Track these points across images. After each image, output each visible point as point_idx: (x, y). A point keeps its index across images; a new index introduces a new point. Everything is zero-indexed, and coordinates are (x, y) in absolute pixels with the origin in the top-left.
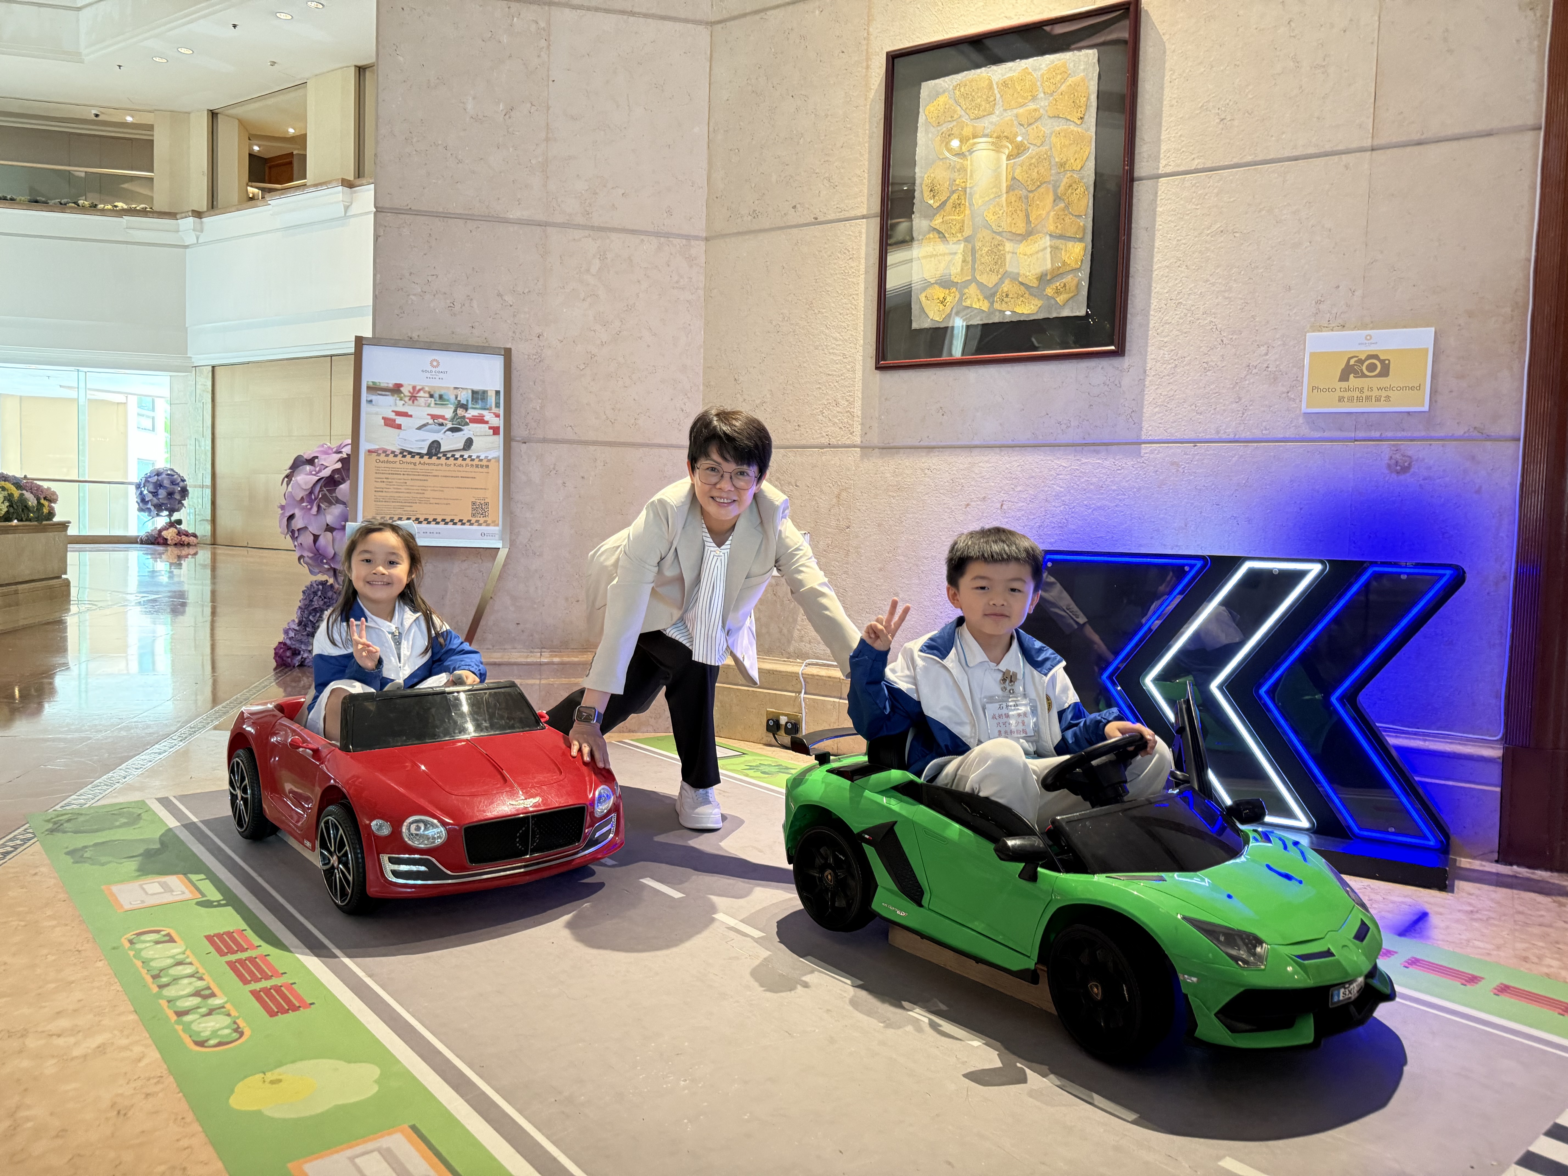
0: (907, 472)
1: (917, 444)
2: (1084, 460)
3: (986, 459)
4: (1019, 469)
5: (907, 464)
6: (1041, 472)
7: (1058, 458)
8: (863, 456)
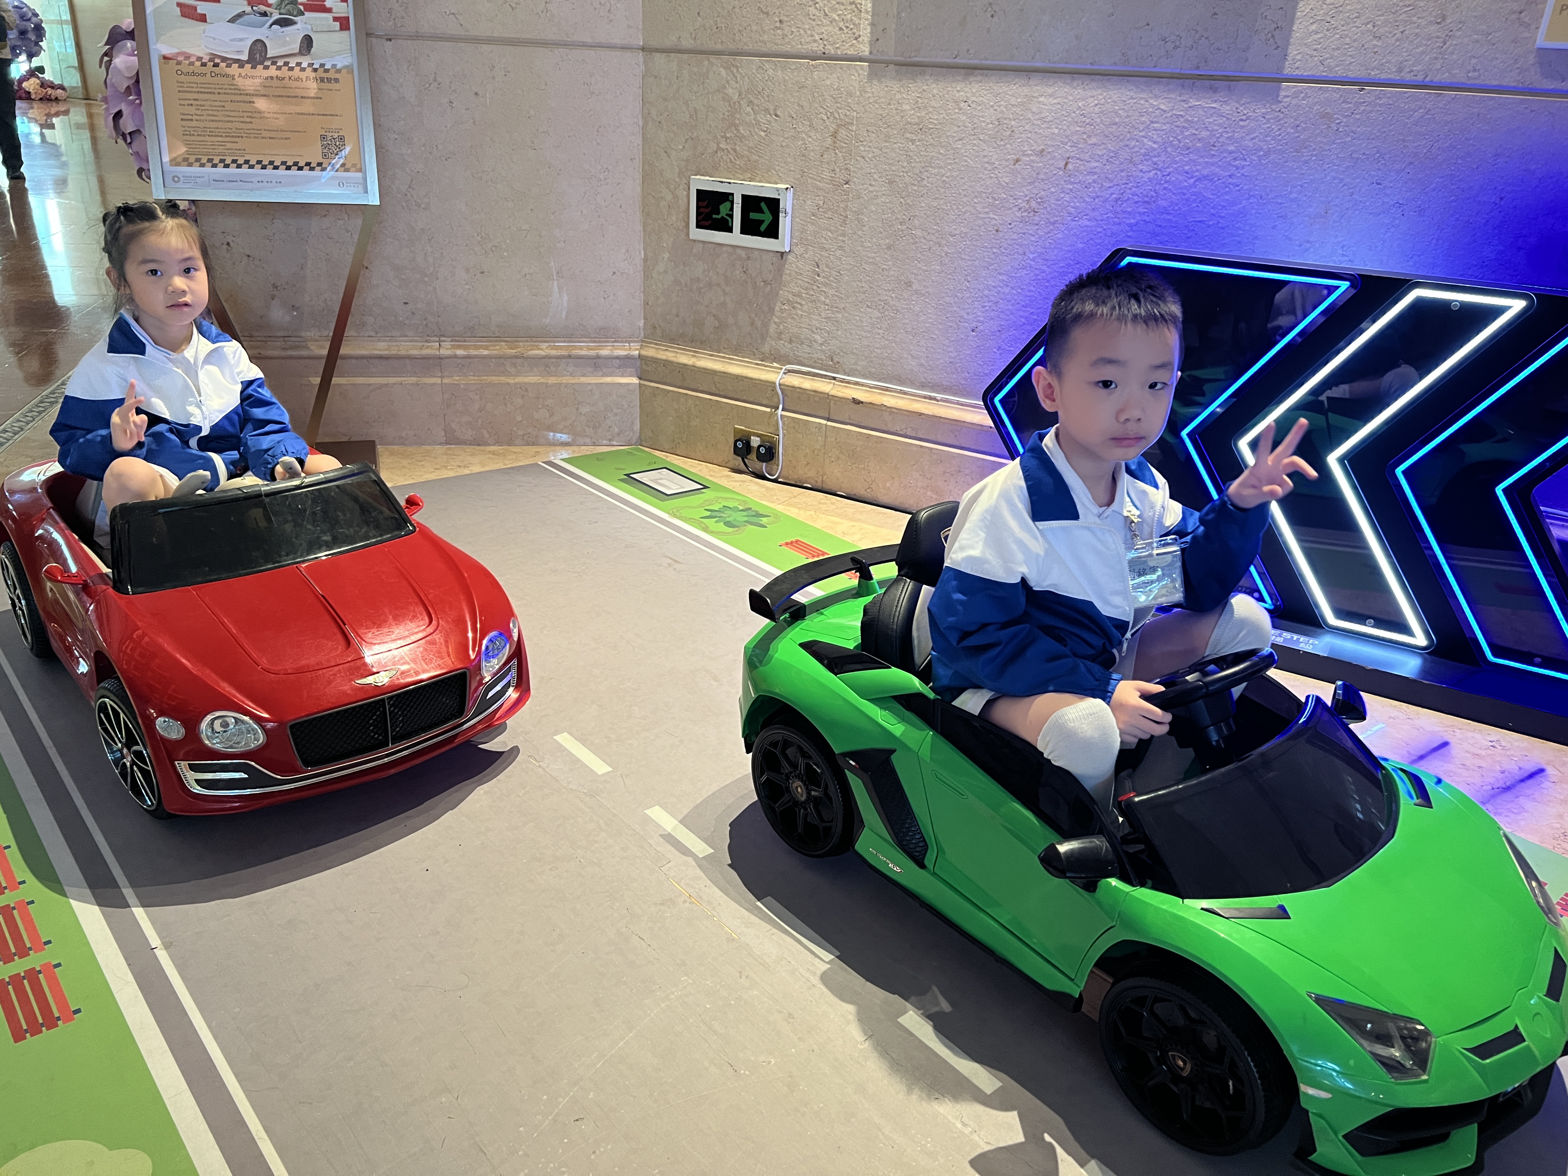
0: (933, 103)
1: (949, 61)
2: (1193, 102)
3: (1050, 90)
4: (1097, 109)
5: (935, 91)
6: (1128, 116)
7: (1156, 97)
8: (873, 75)
